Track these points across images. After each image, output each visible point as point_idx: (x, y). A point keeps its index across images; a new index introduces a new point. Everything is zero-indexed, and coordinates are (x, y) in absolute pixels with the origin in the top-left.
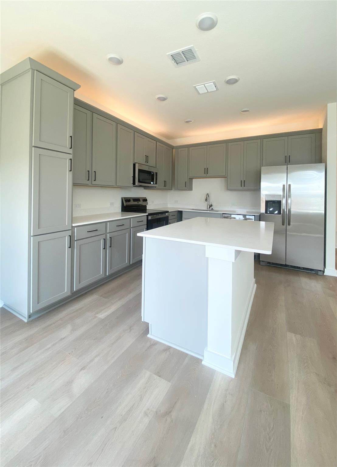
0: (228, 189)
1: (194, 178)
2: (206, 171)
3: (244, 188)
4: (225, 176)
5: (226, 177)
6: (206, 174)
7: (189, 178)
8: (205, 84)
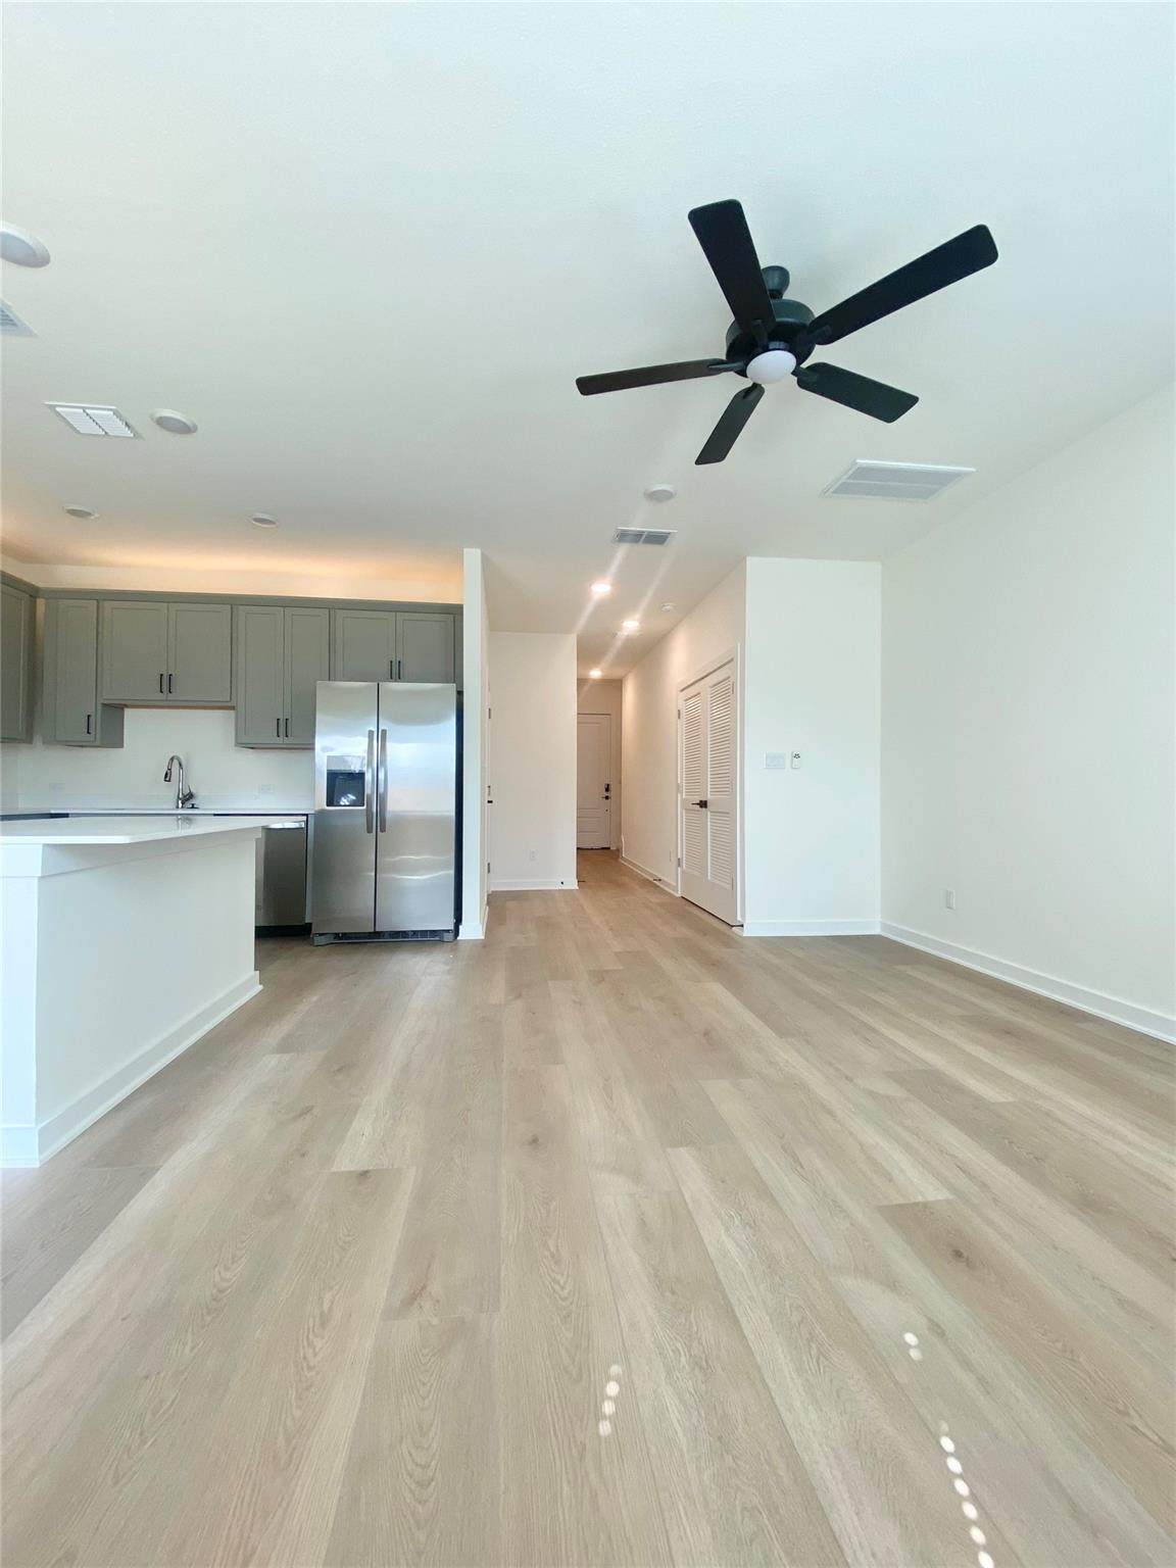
0: (239, 741)
1: (126, 706)
2: (166, 683)
3: (287, 741)
4: (229, 704)
5: (233, 708)
6: (167, 692)
7: (104, 705)
8: (89, 408)
